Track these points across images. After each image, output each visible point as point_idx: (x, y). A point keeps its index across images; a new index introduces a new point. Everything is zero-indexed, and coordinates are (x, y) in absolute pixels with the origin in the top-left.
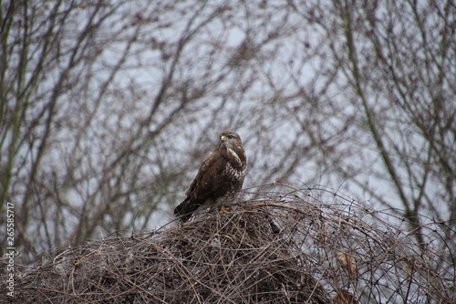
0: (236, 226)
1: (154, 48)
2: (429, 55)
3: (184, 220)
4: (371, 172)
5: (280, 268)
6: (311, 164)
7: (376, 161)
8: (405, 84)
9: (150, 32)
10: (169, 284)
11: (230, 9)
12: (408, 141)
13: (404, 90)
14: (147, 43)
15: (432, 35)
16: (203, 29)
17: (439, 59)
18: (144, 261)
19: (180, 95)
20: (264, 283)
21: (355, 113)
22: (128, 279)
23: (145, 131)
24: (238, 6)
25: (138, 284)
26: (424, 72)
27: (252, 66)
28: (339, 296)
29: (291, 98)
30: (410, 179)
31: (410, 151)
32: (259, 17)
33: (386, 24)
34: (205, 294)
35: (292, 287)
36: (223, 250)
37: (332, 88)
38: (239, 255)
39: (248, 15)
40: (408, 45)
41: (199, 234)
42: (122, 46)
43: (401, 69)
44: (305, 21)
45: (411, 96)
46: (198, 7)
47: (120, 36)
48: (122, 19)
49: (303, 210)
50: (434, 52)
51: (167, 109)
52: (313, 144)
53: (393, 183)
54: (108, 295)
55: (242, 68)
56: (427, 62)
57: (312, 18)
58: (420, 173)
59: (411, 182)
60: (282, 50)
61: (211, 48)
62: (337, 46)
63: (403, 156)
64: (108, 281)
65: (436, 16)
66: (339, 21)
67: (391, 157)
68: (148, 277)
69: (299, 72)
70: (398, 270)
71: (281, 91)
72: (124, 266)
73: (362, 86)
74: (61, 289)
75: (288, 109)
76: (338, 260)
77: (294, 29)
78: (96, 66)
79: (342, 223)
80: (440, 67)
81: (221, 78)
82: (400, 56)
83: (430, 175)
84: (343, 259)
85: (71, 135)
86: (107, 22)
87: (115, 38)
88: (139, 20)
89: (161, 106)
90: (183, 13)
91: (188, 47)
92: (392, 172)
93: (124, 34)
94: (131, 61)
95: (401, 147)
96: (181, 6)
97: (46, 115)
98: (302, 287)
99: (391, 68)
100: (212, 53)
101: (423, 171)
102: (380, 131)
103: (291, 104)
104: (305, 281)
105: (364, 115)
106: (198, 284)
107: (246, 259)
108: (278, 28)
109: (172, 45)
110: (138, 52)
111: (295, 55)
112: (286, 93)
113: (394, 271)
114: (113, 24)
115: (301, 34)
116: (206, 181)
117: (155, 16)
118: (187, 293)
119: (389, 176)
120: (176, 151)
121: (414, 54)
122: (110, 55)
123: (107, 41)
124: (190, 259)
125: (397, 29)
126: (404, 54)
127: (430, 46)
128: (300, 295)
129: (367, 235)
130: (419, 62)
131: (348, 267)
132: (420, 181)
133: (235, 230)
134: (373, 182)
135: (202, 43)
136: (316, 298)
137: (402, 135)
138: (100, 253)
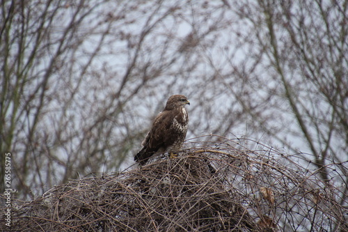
0: (182, 168)
1: (122, 39)
2: (332, 41)
3: (143, 163)
4: (289, 131)
5: (216, 200)
6: (243, 126)
7: (292, 122)
8: (313, 63)
9: (119, 27)
10: (131, 213)
11: (179, 8)
12: (317, 106)
13: (313, 67)
14: (117, 35)
15: (333, 26)
16: (159, 24)
17: (339, 44)
18: (112, 196)
19: (142, 74)
20: (204, 212)
21: (276, 87)
22: (100, 209)
23: (116, 102)
24: (186, 7)
25: (107, 213)
26: (329, 54)
27: (198, 52)
28: (262, 221)
29: (228, 76)
30: (318, 136)
31: (318, 114)
32: (202, 14)
33: (298, 18)
34: (159, 220)
35: (225, 214)
36: (172, 186)
37: (259, 67)
38: (184, 190)
39: (193, 13)
40: (316, 34)
41: (154, 174)
42: (98, 38)
43: (311, 52)
44: (237, 17)
45: (319, 72)
46: (155, 8)
47: (96, 31)
48: (98, 17)
49: (233, 155)
50: (336, 39)
51: (132, 86)
52: (245, 110)
53: (306, 139)
54: (84, 222)
55: (189, 53)
56: (330, 46)
57: (242, 14)
58: (326, 131)
59: (319, 139)
60: (220, 39)
61: (165, 39)
62: (262, 35)
63: (312, 118)
64: (85, 211)
65: (337, 11)
66: (263, 16)
67: (303, 119)
68: (115, 208)
69: (233, 56)
70: (307, 200)
71: (220, 70)
72: (97, 200)
73: (281, 65)
74: (49, 218)
75: (225, 84)
76: (260, 193)
77: (229, 23)
78: (78, 53)
79: (264, 165)
80: (340, 50)
81: (173, 61)
82: (310, 42)
83: (334, 133)
84: (265, 192)
85: (59, 107)
86: (86, 19)
87: (91, 32)
88: (110, 17)
89: (128, 84)
90: (144, 12)
91: (148, 38)
92: (304, 130)
93: (99, 29)
94: (104, 49)
95: (311, 112)
96: (142, 7)
97: (40, 91)
98: (233, 214)
99: (303, 51)
100: (166, 42)
101: (328, 130)
102: (295, 100)
103: (227, 81)
104: (236, 209)
105: (283, 87)
106: (154, 212)
107: (190, 193)
108: (217, 23)
109: (136, 36)
110: (110, 42)
111: (230, 42)
112: (224, 73)
113: (304, 201)
114: (91, 21)
115: (235, 27)
116: (158, 134)
117: (122, 14)
118: (145, 220)
119: (302, 134)
120: (139, 116)
121: (320, 40)
122: (89, 45)
123: (86, 34)
124: (147, 193)
125: (307, 22)
126: (313, 40)
127: (332, 34)
128: (232, 220)
129: (282, 174)
130: (324, 46)
131: (268, 198)
132: (326, 137)
133: (181, 171)
134: (290, 138)
135: (158, 34)
136: (244, 222)
137: (312, 102)
138: (78, 189)
